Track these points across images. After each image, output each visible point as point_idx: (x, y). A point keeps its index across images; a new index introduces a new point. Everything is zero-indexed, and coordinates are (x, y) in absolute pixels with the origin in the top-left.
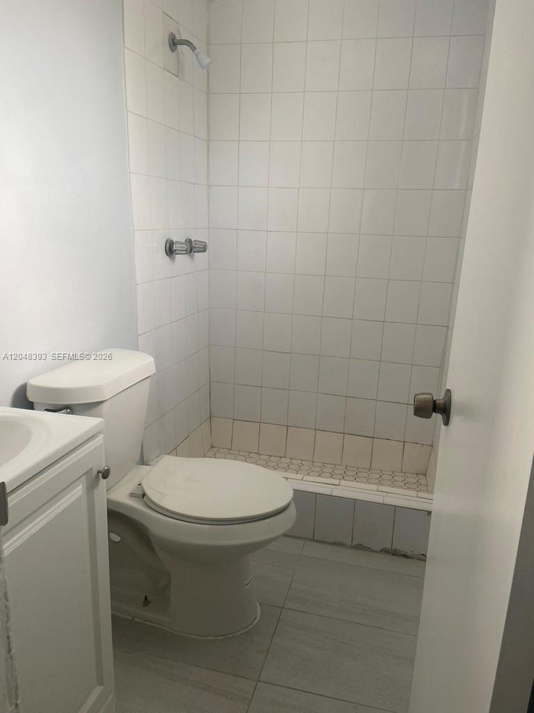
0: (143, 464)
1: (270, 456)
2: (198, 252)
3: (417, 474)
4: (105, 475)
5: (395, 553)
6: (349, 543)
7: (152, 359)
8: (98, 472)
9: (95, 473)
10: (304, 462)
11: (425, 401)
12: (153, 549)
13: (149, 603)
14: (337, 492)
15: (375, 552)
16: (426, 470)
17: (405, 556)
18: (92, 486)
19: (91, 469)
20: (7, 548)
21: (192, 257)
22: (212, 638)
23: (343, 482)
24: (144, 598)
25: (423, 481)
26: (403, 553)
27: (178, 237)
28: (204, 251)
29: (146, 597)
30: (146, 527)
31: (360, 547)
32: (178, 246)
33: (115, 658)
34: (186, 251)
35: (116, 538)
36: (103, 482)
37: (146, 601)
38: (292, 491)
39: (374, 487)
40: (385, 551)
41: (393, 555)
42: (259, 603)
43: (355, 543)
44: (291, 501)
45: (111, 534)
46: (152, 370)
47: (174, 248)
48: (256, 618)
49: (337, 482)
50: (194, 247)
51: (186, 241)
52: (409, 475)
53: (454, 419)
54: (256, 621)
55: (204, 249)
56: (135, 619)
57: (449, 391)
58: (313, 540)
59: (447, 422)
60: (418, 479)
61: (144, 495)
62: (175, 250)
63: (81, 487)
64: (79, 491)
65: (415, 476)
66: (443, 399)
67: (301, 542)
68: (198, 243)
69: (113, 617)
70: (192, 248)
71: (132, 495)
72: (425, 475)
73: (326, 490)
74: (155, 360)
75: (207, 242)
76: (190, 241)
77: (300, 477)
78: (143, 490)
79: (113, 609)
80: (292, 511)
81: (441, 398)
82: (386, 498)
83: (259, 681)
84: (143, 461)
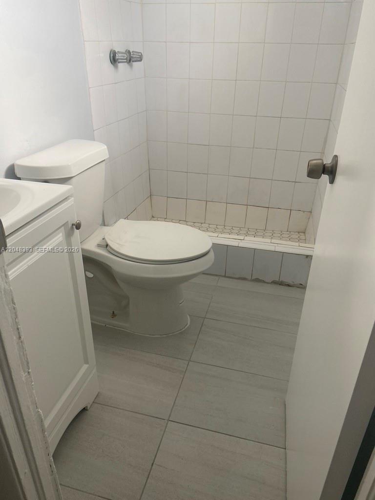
0: (105, 226)
1: (194, 223)
2: (135, 61)
3: (299, 232)
4: (78, 226)
5: (281, 284)
6: (249, 277)
7: (106, 147)
8: (73, 225)
9: (70, 226)
10: (218, 227)
11: (316, 165)
12: (117, 282)
13: (115, 316)
14: (242, 244)
15: (268, 283)
16: (306, 229)
17: (289, 285)
18: (69, 235)
19: (68, 222)
20: (11, 274)
21: (131, 66)
22: (160, 336)
23: (246, 238)
24: (112, 312)
25: (303, 237)
26: (287, 284)
27: (119, 48)
28: (141, 60)
29: (113, 312)
30: (110, 267)
31: (258, 280)
32: (120, 55)
33: (96, 349)
34: (126, 59)
35: (91, 275)
36: (77, 232)
37: (114, 315)
38: (211, 244)
39: (269, 240)
40: (274, 282)
41: (280, 285)
42: (189, 315)
43: (254, 278)
44: (210, 249)
45: (86, 272)
46: (106, 155)
47: (117, 57)
48: (187, 325)
49: (242, 238)
50: (132, 57)
51: (126, 51)
52: (293, 233)
53: (339, 178)
54: (188, 326)
55: (140, 59)
56: (107, 326)
57: (336, 157)
58: (225, 276)
59: (332, 181)
60: (299, 235)
61: (107, 245)
62: (118, 59)
63: (61, 234)
64: (59, 237)
65: (297, 233)
66: (331, 163)
67: (217, 278)
68: (135, 54)
69: (92, 324)
70: (131, 58)
71: (99, 246)
72: (304, 233)
73: (235, 243)
74: (108, 148)
75: (142, 52)
76: (129, 52)
77: (216, 235)
78: (106, 242)
79: (92, 319)
80: (212, 255)
81: (329, 163)
82: (276, 247)
83: (190, 361)
84: (104, 224)
